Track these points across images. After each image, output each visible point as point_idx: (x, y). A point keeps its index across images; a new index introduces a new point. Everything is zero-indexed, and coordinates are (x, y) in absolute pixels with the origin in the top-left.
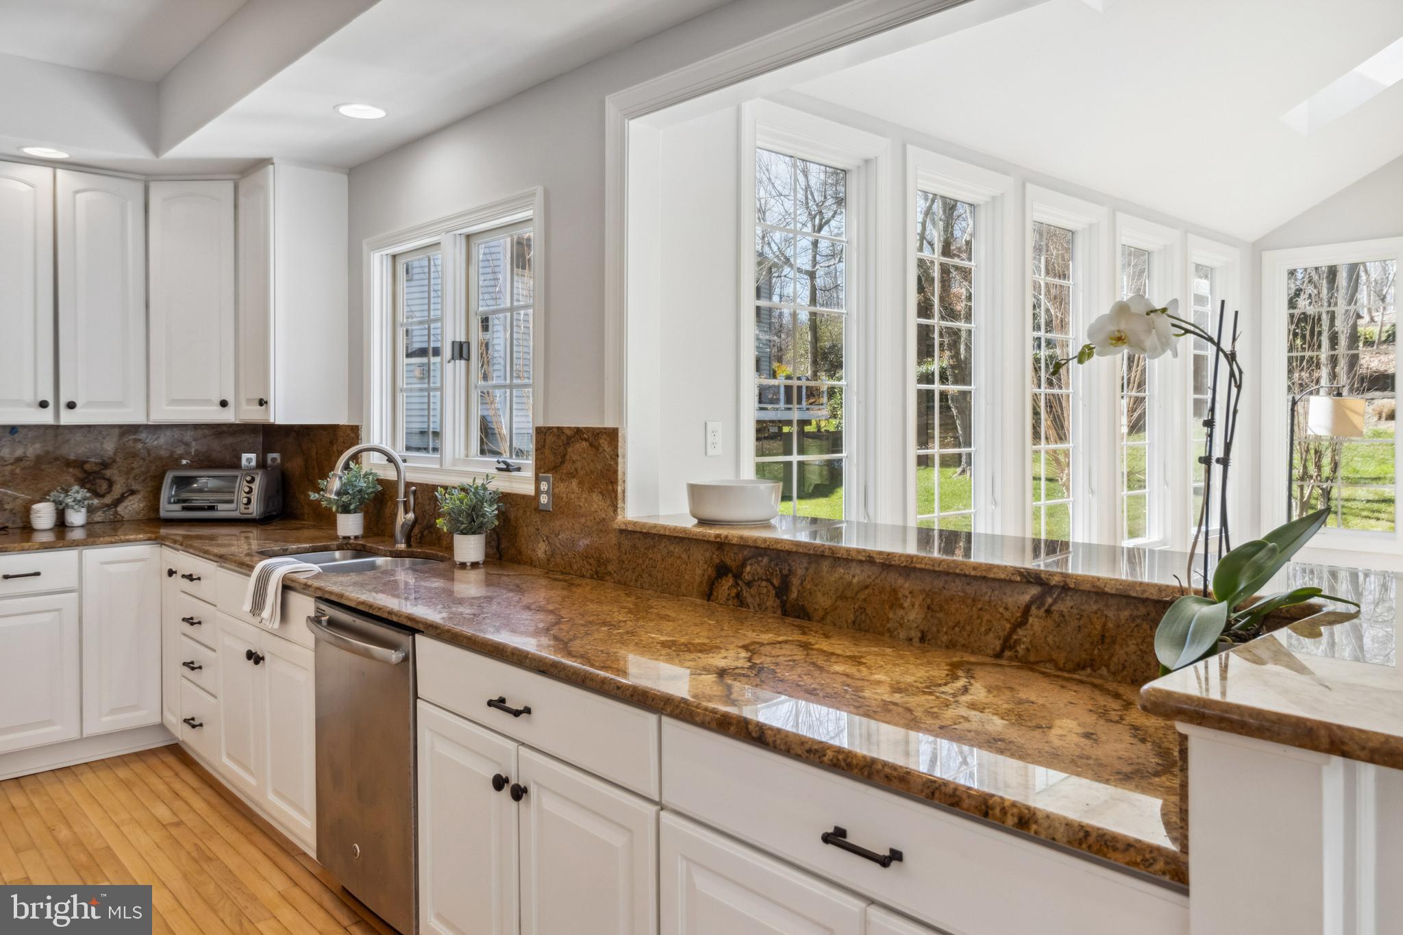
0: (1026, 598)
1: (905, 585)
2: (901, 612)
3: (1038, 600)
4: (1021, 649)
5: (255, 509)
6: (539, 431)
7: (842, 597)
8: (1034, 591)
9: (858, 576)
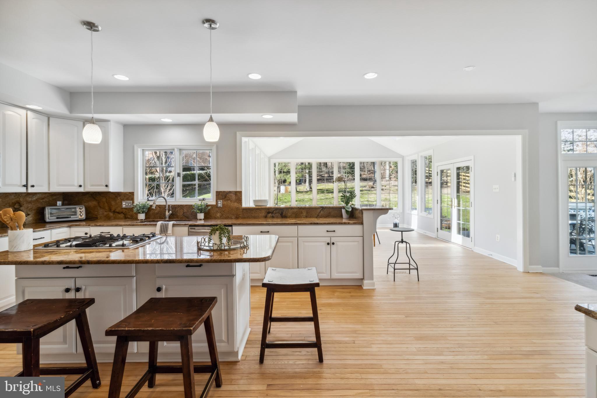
0: (320, 210)
1: (303, 211)
2: (303, 214)
3: (322, 210)
4: (320, 216)
5: (84, 217)
6: (217, 192)
7: (293, 213)
8: (321, 209)
9: (295, 210)
